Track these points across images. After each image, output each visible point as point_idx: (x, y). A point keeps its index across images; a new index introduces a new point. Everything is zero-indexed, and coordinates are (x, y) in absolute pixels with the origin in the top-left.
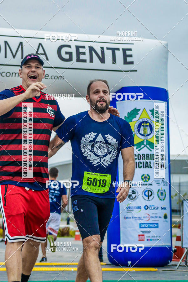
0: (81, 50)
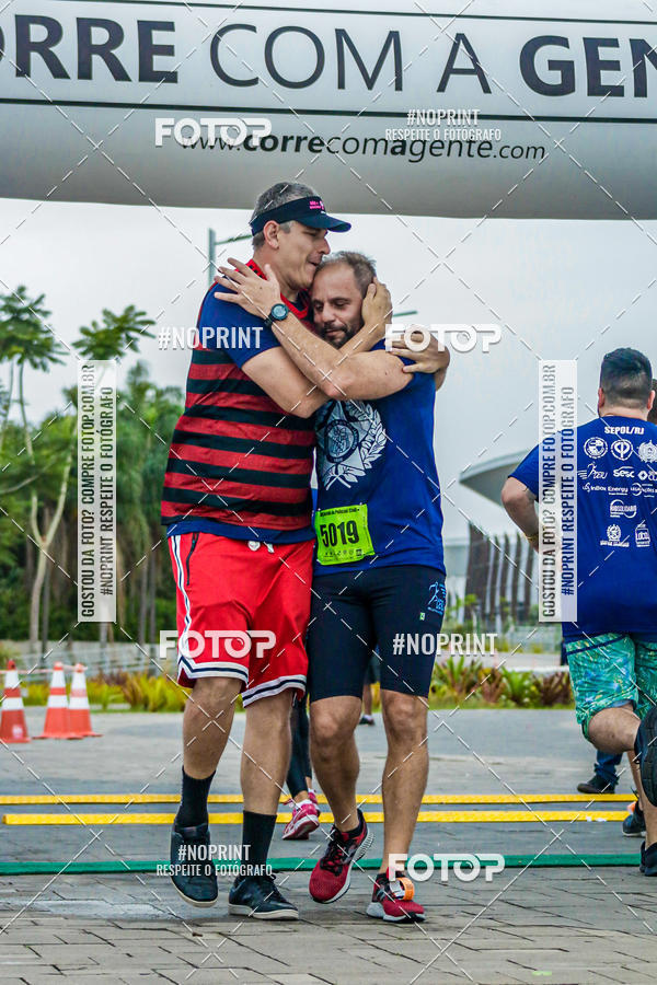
0: (605, 54)
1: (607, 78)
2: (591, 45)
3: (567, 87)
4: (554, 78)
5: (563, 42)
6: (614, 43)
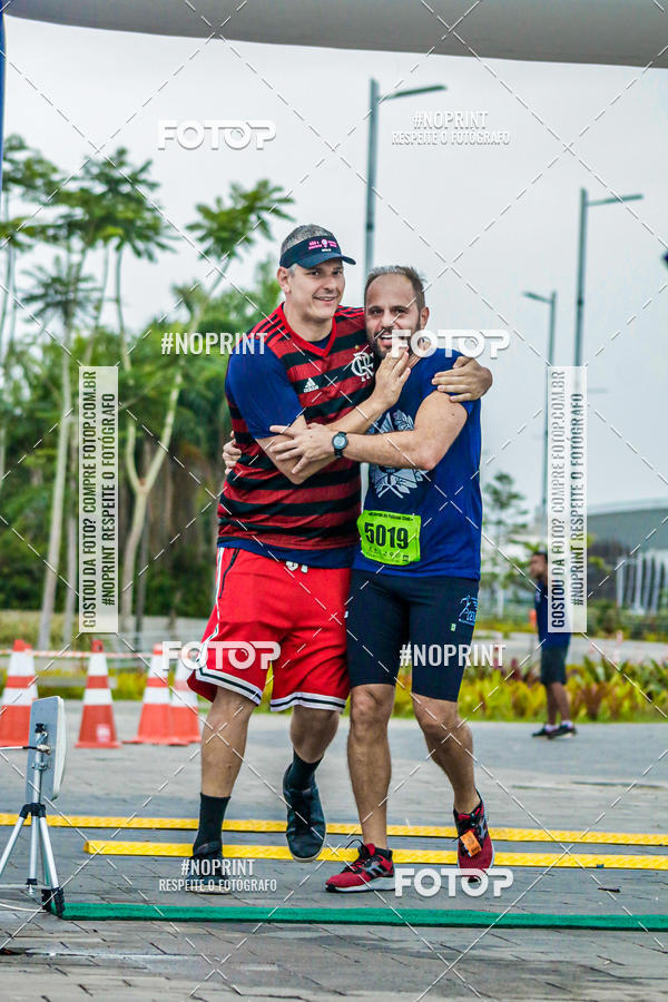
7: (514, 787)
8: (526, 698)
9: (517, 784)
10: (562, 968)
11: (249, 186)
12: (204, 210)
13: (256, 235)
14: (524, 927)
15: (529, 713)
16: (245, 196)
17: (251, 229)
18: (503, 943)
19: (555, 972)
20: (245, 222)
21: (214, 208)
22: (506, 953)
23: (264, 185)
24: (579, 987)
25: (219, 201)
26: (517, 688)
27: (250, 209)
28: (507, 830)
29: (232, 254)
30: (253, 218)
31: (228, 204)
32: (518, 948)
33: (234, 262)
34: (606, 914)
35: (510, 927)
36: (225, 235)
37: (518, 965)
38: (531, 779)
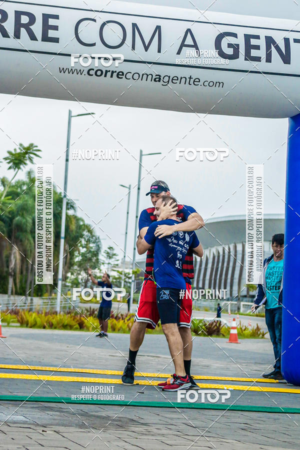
0: (253, 42)
1: (254, 53)
2: (248, 38)
3: (235, 56)
4: (230, 51)
5: (235, 35)
6: (258, 37)
7: (110, 356)
8: (116, 324)
9: (111, 354)
10: (122, 419)
11: (26, 145)
12: (9, 152)
13: (28, 162)
14: (110, 405)
15: (117, 330)
16: (24, 148)
17: (26, 160)
18: (103, 410)
19: (120, 421)
20: (24, 157)
21: (13, 152)
22: (104, 414)
23: (32, 145)
24: (128, 426)
25: (15, 150)
26: (113, 321)
27: (26, 153)
28: (106, 370)
29: (19, 168)
30: (27, 156)
31: (18, 151)
32: (107, 412)
33: (20, 171)
34: (138, 401)
35: (105, 405)
36: (17, 161)
37: (107, 418)
38: (116, 353)
